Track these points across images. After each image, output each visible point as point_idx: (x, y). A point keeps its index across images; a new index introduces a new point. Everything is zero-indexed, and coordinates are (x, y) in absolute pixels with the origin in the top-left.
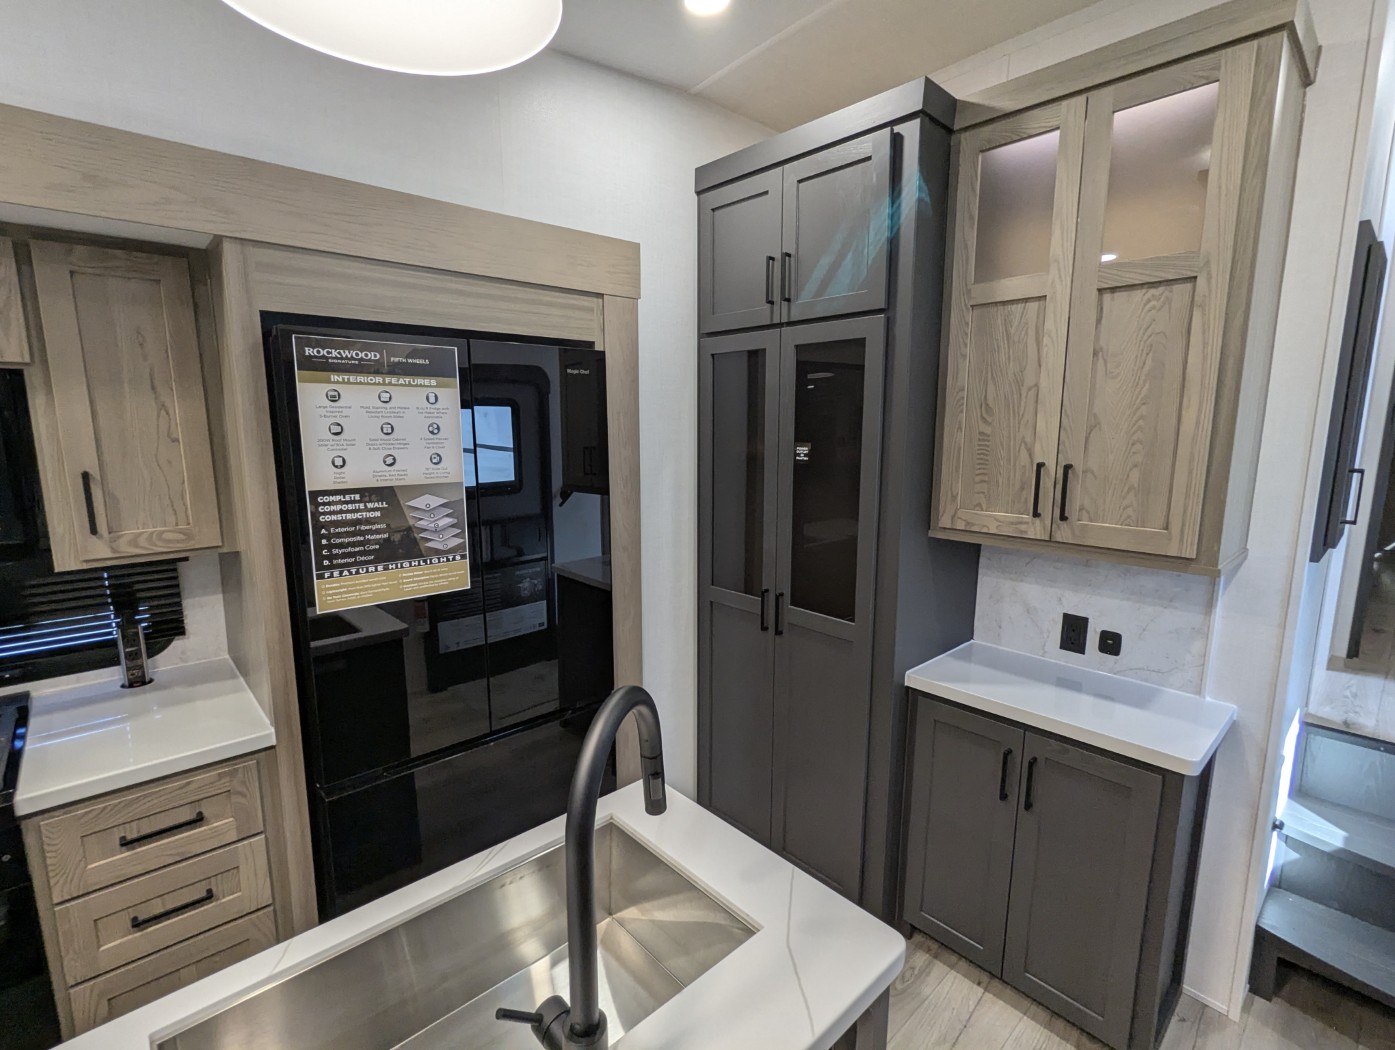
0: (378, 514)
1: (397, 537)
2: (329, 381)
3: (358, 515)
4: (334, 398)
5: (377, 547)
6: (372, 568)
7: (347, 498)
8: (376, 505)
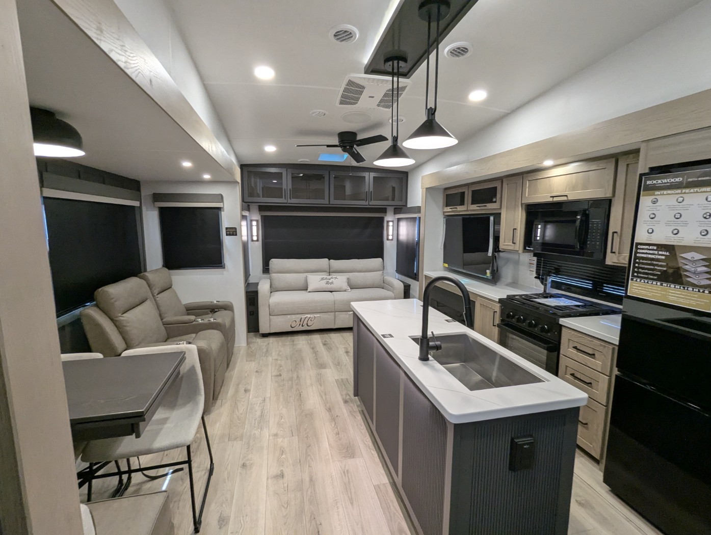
0: (663, 257)
1: (671, 271)
2: (654, 195)
3: (653, 256)
4: (654, 202)
5: (659, 273)
6: (654, 283)
7: (651, 247)
8: (663, 253)
